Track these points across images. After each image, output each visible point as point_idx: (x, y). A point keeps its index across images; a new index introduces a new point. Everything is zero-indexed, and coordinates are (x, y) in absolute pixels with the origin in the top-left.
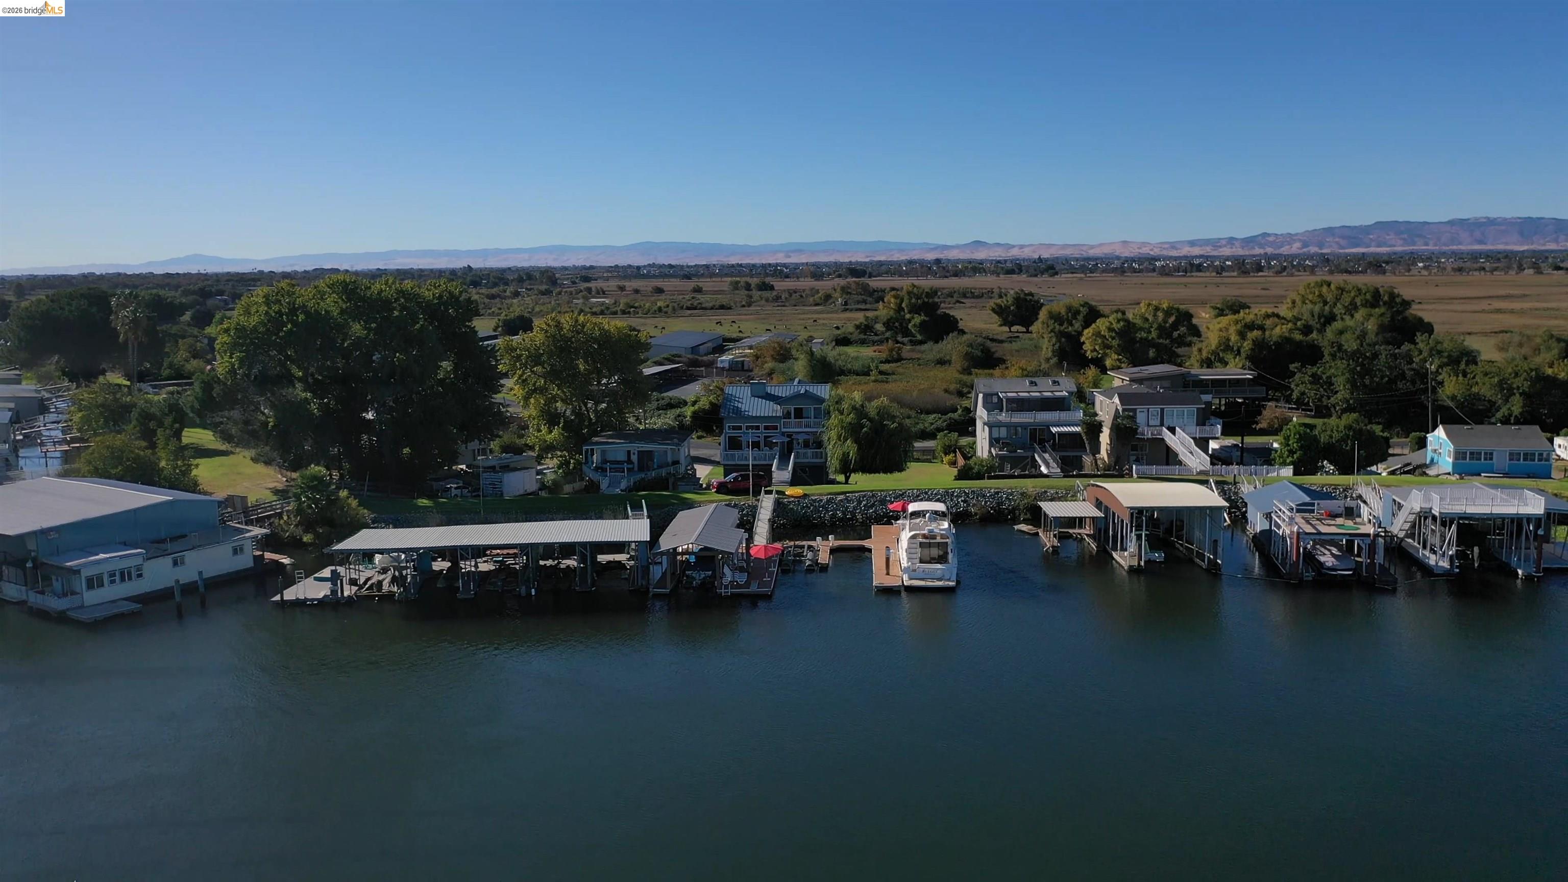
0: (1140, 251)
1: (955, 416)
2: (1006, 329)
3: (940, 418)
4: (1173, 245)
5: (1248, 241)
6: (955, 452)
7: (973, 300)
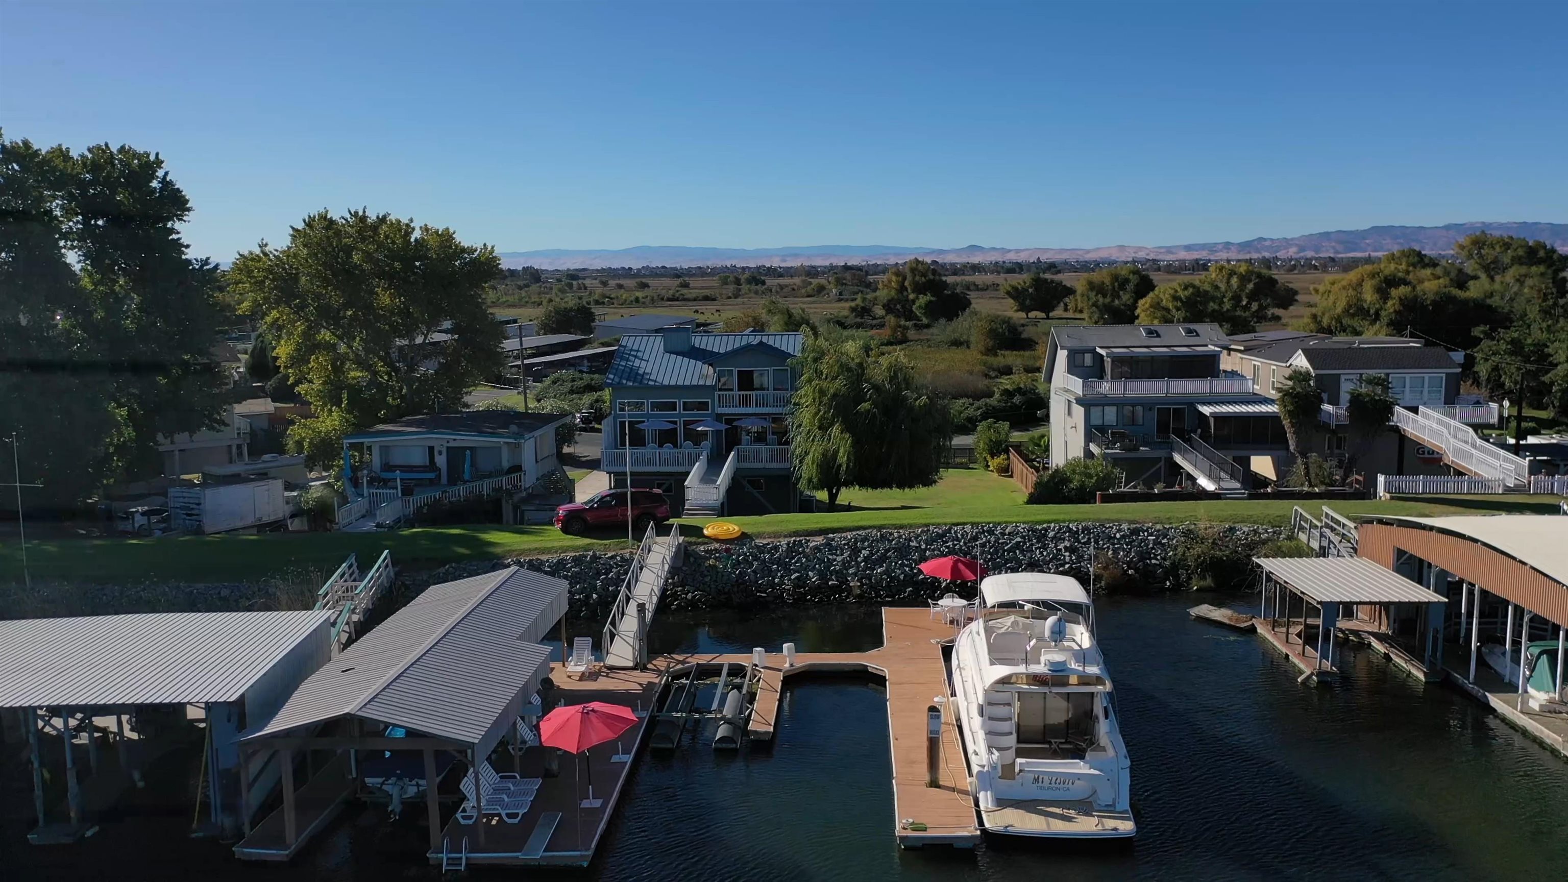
0: (1137, 255)
1: (993, 401)
2: (1023, 315)
3: (972, 404)
4: (1169, 250)
5: (1246, 246)
6: (1007, 452)
7: (977, 292)
